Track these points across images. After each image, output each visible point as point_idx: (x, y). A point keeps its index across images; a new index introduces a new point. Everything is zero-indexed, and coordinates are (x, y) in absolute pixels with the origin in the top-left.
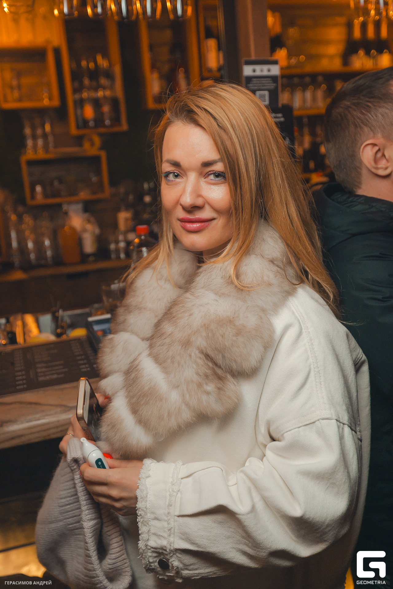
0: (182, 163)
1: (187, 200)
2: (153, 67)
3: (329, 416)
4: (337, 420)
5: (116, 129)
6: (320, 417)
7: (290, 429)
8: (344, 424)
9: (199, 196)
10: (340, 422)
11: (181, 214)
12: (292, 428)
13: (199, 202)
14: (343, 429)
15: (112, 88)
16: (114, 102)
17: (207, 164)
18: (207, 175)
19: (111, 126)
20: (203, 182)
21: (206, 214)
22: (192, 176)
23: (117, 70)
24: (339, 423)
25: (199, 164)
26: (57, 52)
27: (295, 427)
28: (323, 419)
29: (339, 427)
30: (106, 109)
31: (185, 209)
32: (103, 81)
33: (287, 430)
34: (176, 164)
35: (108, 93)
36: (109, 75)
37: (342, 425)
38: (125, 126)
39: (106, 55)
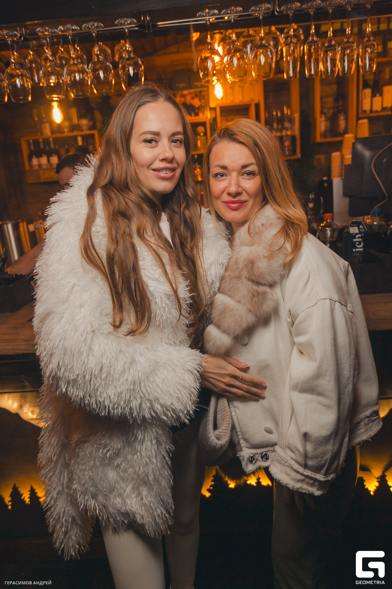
0: (228, 167)
1: (233, 189)
2: (322, 112)
3: (325, 297)
4: (330, 299)
5: (293, 158)
6: (319, 299)
7: (303, 310)
8: (335, 301)
9: (239, 186)
10: (333, 301)
11: (226, 198)
12: (305, 309)
13: (240, 190)
14: (334, 304)
15: (292, 128)
16: (293, 139)
17: (244, 167)
18: (243, 174)
19: (289, 155)
20: (241, 179)
21: (244, 197)
22: (234, 175)
23: (297, 116)
24: (331, 301)
25: (240, 167)
26: (257, 106)
27: (306, 308)
28: (321, 300)
29: (331, 304)
30: (287, 143)
31: (229, 194)
32: (287, 125)
33: (302, 311)
34: (224, 168)
35: (289, 133)
36: (291, 120)
37: (334, 302)
38: (299, 155)
39: (289, 107)
